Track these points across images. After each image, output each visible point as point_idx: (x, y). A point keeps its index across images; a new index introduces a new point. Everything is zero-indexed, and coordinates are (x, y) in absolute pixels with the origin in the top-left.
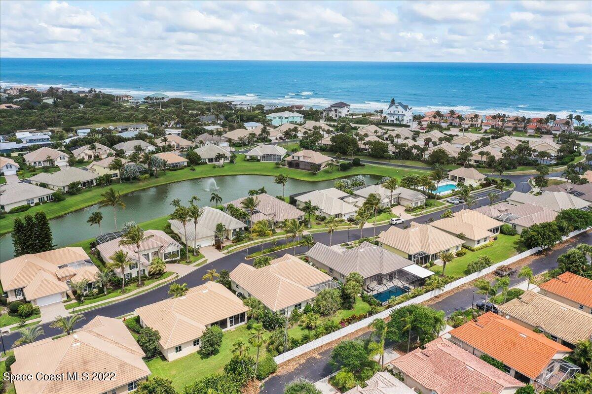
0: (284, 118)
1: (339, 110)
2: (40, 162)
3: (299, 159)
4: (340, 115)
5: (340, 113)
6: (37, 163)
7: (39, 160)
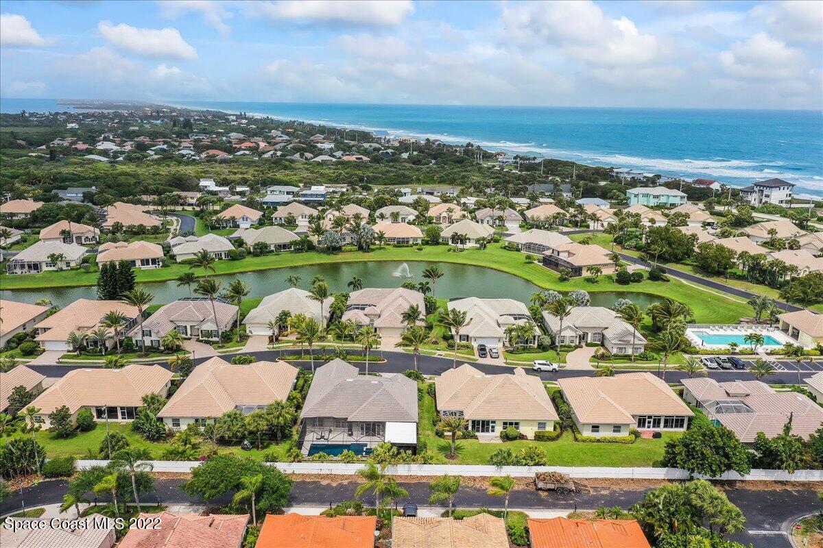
0: (652, 197)
1: (766, 192)
2: (281, 219)
3: (558, 255)
4: (767, 199)
5: (767, 196)
6: (278, 219)
7: (280, 216)
